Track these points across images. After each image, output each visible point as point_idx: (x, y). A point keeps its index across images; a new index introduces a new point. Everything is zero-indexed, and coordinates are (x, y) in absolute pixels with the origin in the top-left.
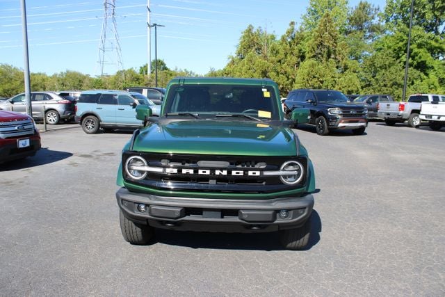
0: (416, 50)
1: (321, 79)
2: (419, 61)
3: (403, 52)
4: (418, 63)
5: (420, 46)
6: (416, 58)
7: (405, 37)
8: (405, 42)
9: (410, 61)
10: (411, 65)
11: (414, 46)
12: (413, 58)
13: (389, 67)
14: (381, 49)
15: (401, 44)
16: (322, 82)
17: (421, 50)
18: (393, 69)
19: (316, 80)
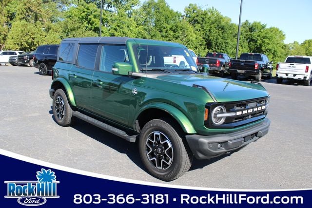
0: (93, 19)
1: (33, 36)
2: (96, 27)
3: (85, 20)
4: (95, 28)
5: (95, 17)
6: (93, 24)
7: (86, 10)
8: (85, 13)
9: (90, 26)
10: (90, 29)
11: (91, 16)
12: (91, 24)
13: (77, 29)
14: (70, 16)
15: (83, 14)
16: (33, 38)
17: (96, 20)
18: (80, 31)
19: (29, 37)
